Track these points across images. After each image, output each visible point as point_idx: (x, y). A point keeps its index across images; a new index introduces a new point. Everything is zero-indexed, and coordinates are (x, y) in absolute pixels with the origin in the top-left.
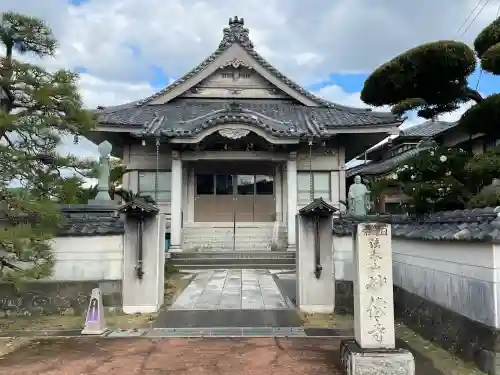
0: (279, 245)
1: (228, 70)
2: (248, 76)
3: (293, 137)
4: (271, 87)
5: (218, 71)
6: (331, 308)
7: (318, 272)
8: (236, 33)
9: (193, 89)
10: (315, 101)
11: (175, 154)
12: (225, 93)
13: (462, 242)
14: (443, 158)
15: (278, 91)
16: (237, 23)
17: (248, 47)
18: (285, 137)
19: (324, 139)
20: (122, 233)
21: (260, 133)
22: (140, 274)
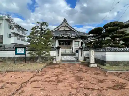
0: (72, 52)
1: (64, 26)
2: (67, 27)
3: (74, 37)
4: (70, 29)
5: (62, 26)
6: (83, 60)
7: (82, 55)
8: (65, 21)
9: (58, 29)
10: (77, 31)
11: (57, 39)
12: (63, 30)
13: (102, 51)
14: (99, 41)
15: (71, 29)
16: (65, 19)
17: (67, 23)
18: (73, 37)
19: (79, 37)
20: (56, 50)
21: (69, 36)
22: (58, 56)
